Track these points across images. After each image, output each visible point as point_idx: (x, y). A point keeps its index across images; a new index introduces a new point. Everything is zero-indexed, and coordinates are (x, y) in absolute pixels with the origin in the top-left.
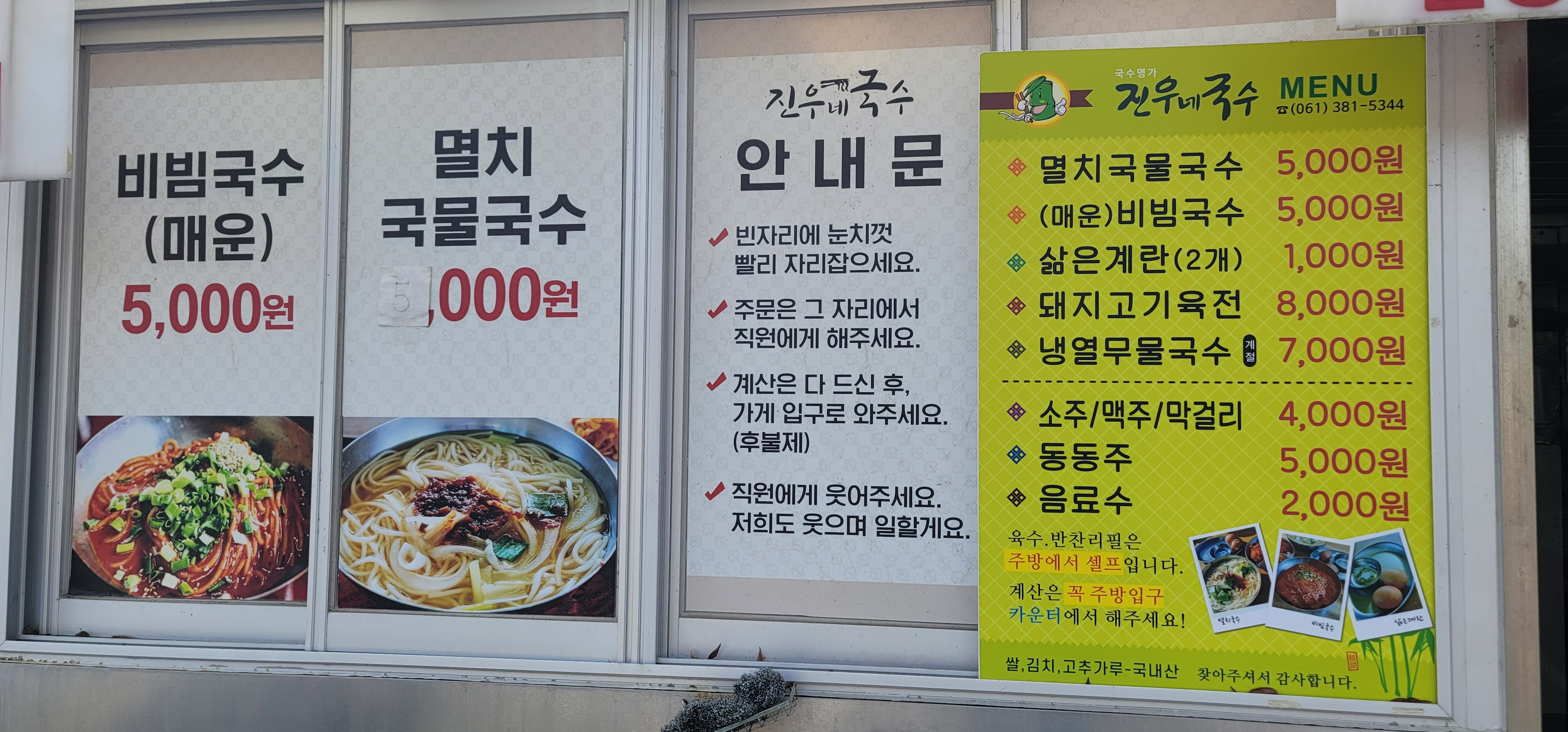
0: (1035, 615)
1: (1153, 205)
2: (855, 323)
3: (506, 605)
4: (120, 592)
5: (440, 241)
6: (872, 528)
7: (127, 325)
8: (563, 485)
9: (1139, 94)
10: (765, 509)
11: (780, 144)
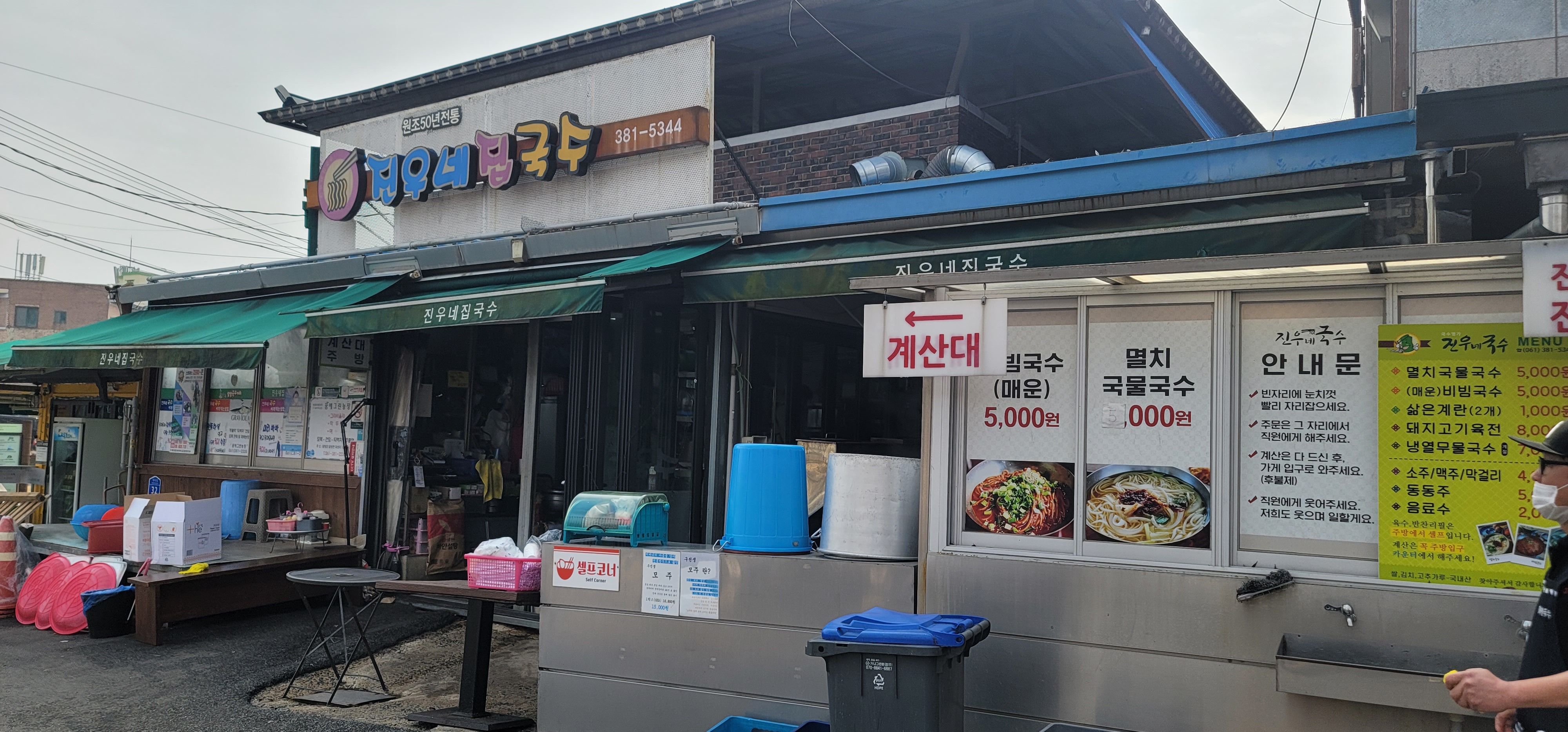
0: (1405, 554)
1: (1460, 388)
2: (1318, 432)
3: (1161, 542)
4: (987, 530)
5: (1129, 394)
6: (1327, 517)
7: (987, 423)
8: (1185, 494)
9: (1453, 342)
10: (1277, 508)
11: (1282, 356)
